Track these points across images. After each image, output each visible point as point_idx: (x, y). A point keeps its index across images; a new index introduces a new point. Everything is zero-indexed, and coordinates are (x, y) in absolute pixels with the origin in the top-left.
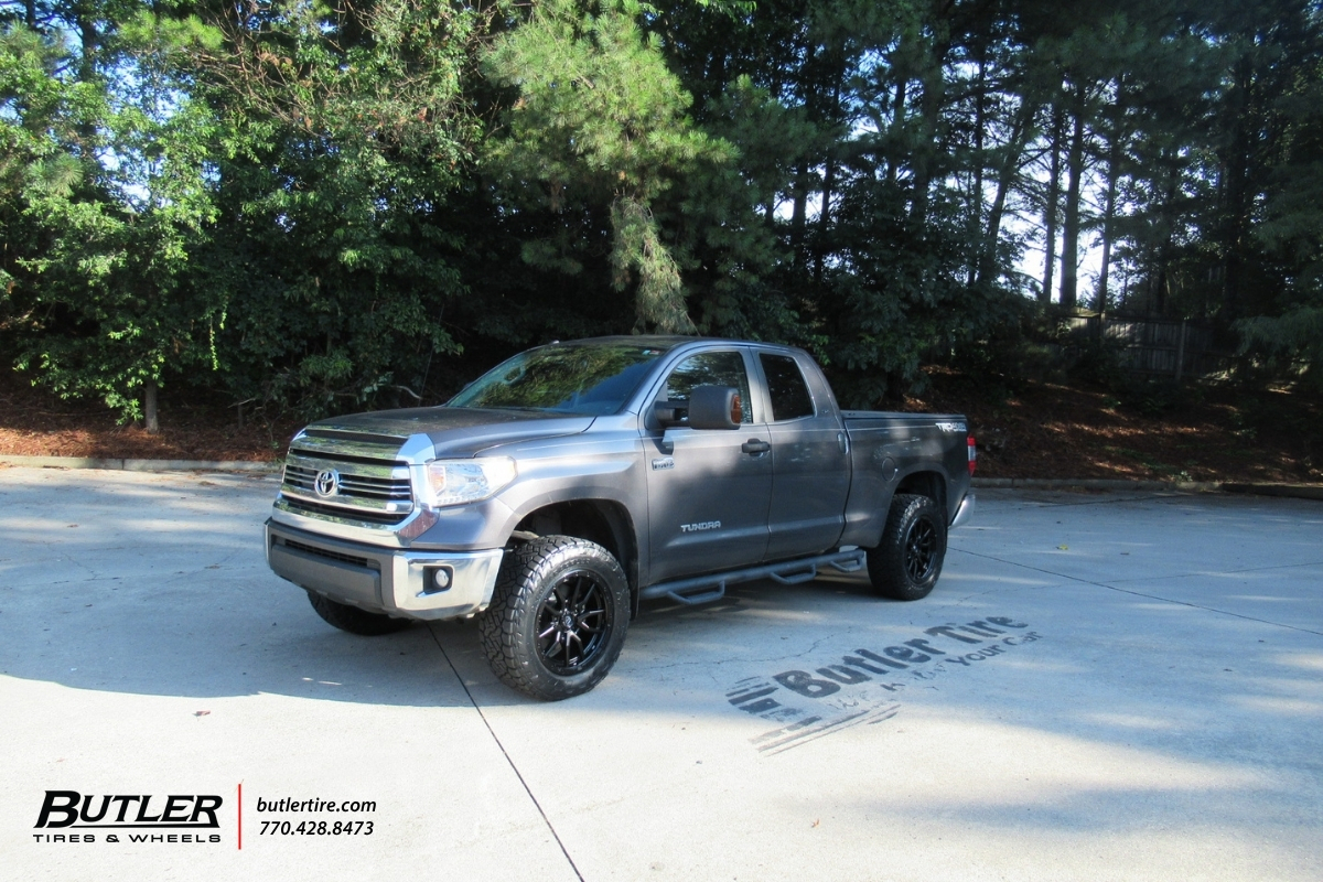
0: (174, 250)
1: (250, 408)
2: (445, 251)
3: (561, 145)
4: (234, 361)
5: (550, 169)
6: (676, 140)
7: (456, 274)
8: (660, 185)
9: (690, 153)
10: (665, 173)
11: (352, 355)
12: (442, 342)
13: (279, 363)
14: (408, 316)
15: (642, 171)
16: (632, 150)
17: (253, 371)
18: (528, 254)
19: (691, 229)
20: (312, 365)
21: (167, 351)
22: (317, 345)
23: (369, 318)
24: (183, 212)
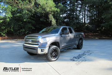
0: (8, 20)
1: (15, 34)
2: (33, 20)
3: (44, 9)
4: (14, 30)
5: (43, 12)
6: (54, 9)
7: (34, 22)
8: (53, 13)
9: (56, 10)
10: (53, 12)
11: (25, 29)
12: (33, 28)
13: (18, 30)
14: (30, 26)
15: (51, 12)
16: (50, 10)
17: (16, 31)
18: (41, 20)
19: (56, 17)
20: (21, 30)
21: (7, 29)
22: (21, 28)
23: (26, 26)
24: (9, 16)
